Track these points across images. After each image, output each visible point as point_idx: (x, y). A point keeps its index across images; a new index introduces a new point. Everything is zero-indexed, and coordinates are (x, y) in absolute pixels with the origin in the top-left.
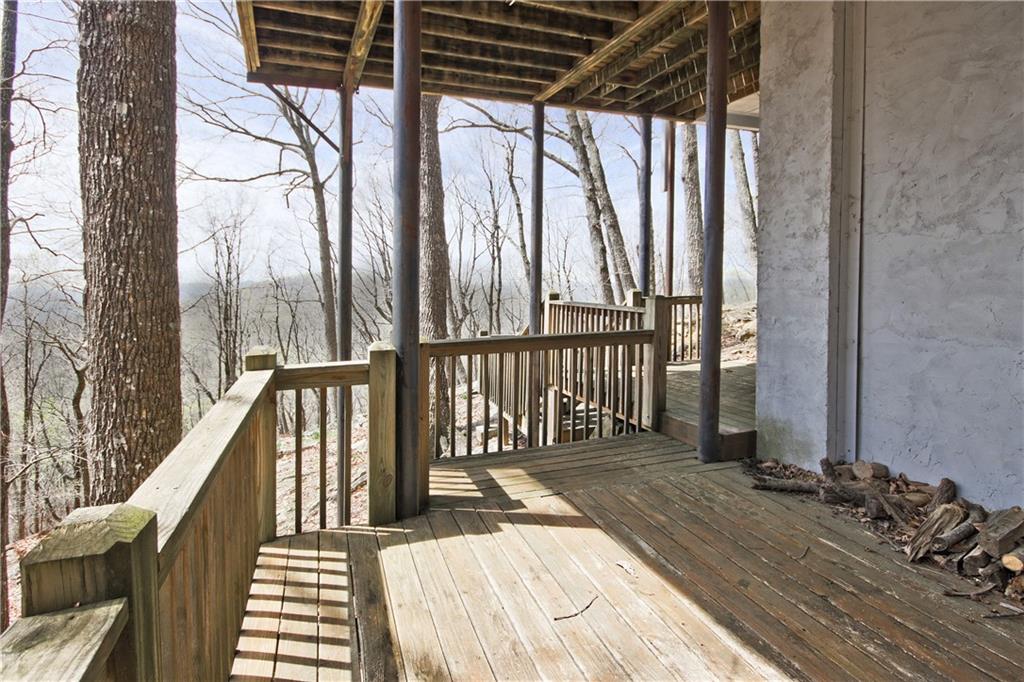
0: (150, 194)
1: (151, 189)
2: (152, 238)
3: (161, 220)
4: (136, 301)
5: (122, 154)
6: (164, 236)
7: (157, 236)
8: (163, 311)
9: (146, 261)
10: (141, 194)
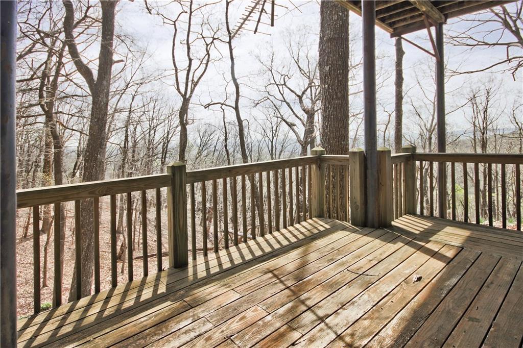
0: (336, 96)
1: (336, 94)
2: (336, 111)
3: (339, 104)
4: (330, 134)
5: (328, 84)
6: (341, 110)
7: (338, 111)
8: (339, 137)
9: (334, 120)
10: (333, 96)
